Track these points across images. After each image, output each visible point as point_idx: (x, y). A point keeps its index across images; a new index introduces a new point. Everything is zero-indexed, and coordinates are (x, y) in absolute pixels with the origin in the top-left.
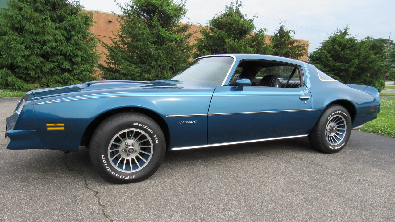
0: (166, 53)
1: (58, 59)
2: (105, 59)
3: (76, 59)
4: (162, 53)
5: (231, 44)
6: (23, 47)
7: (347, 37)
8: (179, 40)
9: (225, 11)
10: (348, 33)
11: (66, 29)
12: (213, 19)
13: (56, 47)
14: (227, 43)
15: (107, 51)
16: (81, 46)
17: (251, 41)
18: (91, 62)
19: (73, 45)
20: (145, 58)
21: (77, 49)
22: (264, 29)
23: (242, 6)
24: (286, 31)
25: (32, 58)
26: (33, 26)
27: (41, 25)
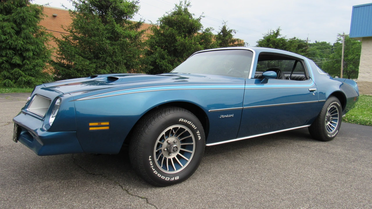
0: (121, 49)
1: (7, 54)
2: (55, 54)
3: (27, 54)
4: (117, 48)
5: (182, 42)
7: (279, 37)
8: (134, 36)
9: (174, 10)
10: (280, 34)
11: (15, 22)
12: (163, 17)
13: (4, 40)
14: (178, 40)
15: (56, 46)
17: (200, 38)
18: (43, 57)
19: (24, 39)
20: (100, 54)
22: (210, 28)
23: (190, 6)
24: (228, 30)
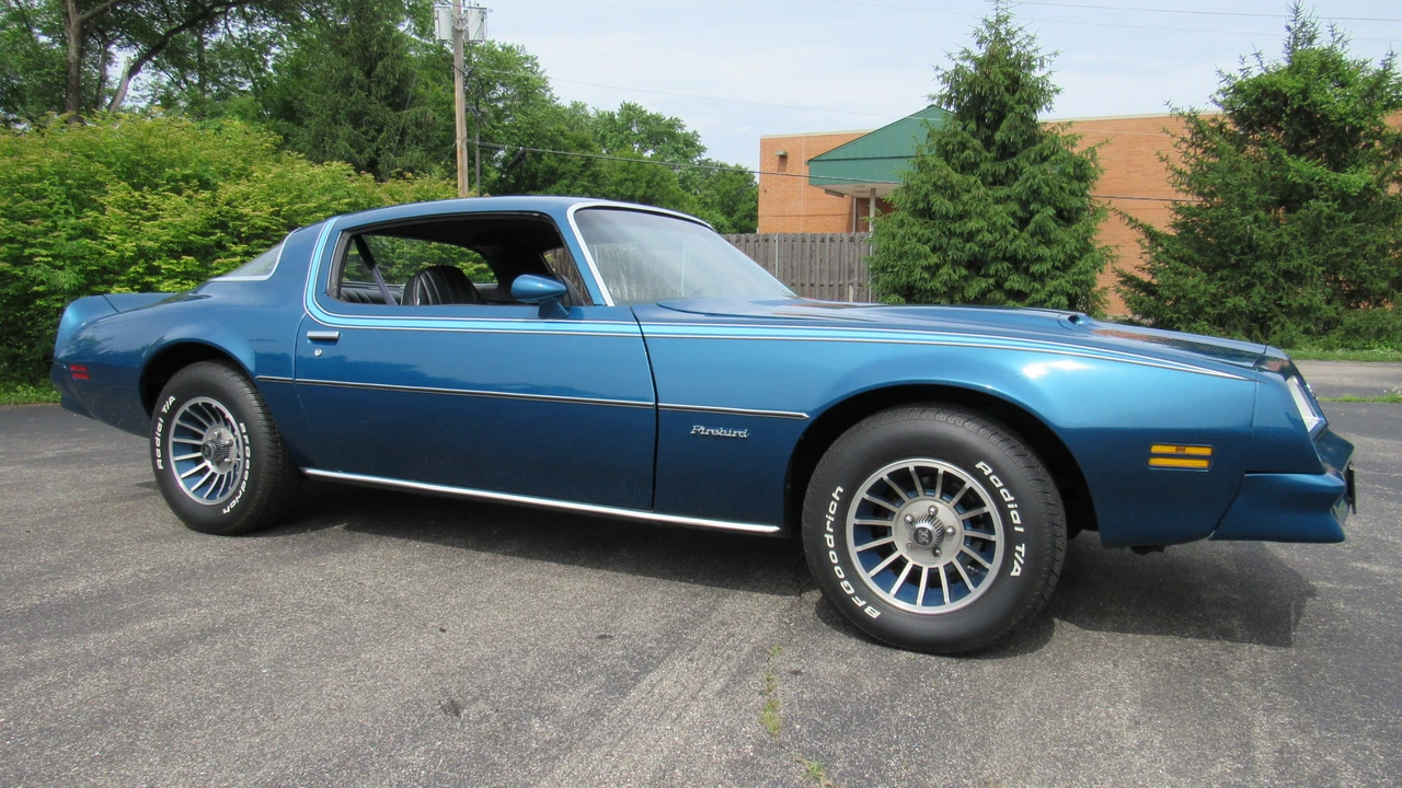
1: (997, 271)
3: (1036, 268)
6: (927, 248)
11: (1020, 200)
16: (1052, 236)
18: (1075, 272)
19: (1033, 235)
21: (1044, 243)
25: (943, 271)
26: (947, 203)
27: (965, 197)
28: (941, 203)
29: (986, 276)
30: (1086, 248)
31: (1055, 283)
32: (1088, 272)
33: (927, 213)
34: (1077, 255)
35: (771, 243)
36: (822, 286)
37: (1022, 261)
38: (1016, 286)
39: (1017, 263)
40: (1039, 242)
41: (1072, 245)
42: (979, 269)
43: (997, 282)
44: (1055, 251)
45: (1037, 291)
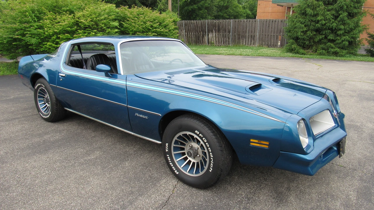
1: (326, 33)
6: (303, 25)
13: (325, 24)
16: (346, 22)
21: (342, 24)
25: (308, 33)
26: (311, 11)
27: (318, 9)
28: (309, 11)
29: (322, 34)
30: (357, 25)
31: (345, 37)
32: (356, 34)
33: (304, 14)
34: (353, 28)
35: (257, 22)
36: (271, 35)
37: (334, 30)
38: (331, 38)
39: (333, 31)
40: (341, 24)
41: (352, 25)
42: (320, 32)
43: (325, 36)
44: (346, 27)
45: (338, 40)
